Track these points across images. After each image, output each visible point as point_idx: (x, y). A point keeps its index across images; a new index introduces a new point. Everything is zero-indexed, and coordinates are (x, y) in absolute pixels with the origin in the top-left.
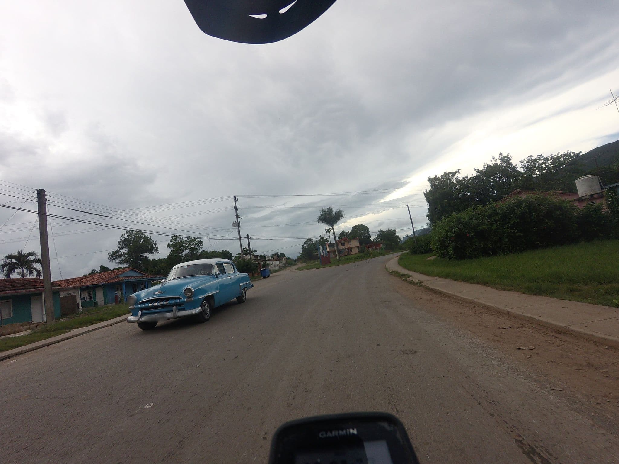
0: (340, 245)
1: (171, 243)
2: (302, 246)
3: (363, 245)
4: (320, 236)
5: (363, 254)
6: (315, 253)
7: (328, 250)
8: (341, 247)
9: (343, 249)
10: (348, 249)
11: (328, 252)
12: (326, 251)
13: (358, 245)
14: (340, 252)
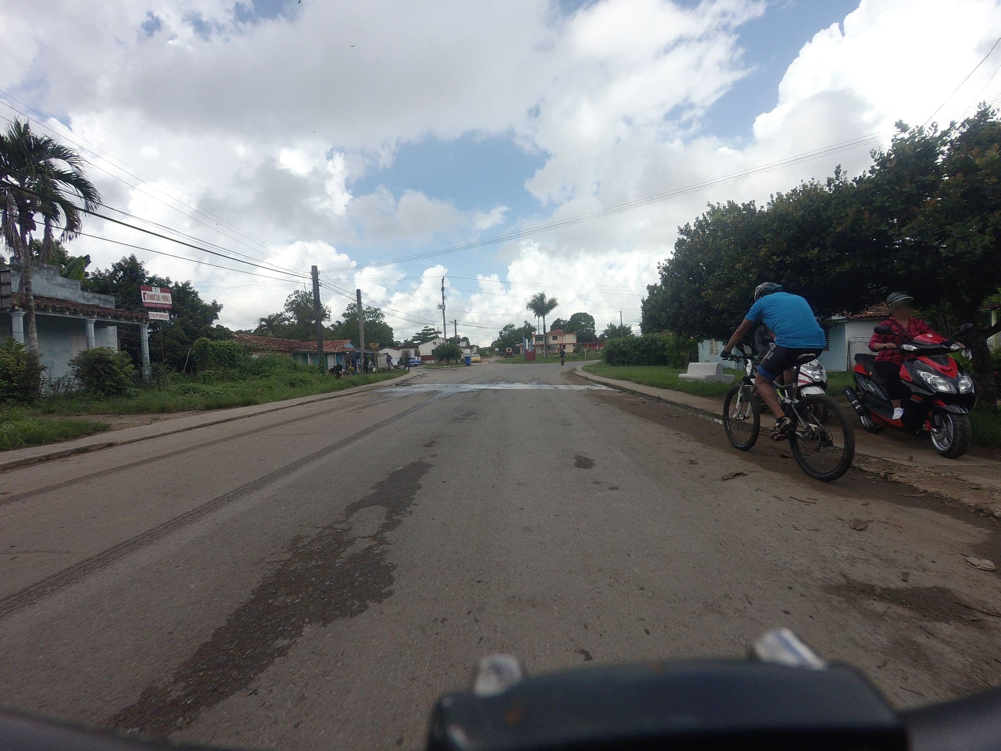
0: (551, 338)
1: (347, 312)
2: (500, 332)
3: (580, 343)
4: (525, 322)
5: (576, 354)
6: (517, 345)
7: (534, 343)
8: (551, 341)
9: (553, 345)
10: (561, 344)
11: (534, 345)
12: (532, 343)
13: (575, 341)
14: (549, 347)
